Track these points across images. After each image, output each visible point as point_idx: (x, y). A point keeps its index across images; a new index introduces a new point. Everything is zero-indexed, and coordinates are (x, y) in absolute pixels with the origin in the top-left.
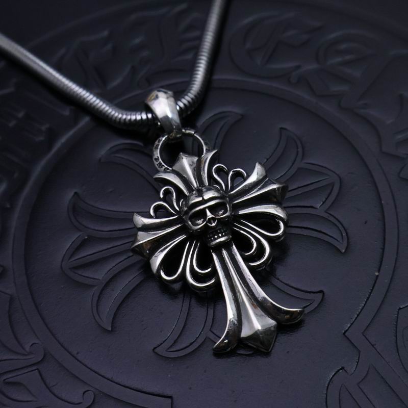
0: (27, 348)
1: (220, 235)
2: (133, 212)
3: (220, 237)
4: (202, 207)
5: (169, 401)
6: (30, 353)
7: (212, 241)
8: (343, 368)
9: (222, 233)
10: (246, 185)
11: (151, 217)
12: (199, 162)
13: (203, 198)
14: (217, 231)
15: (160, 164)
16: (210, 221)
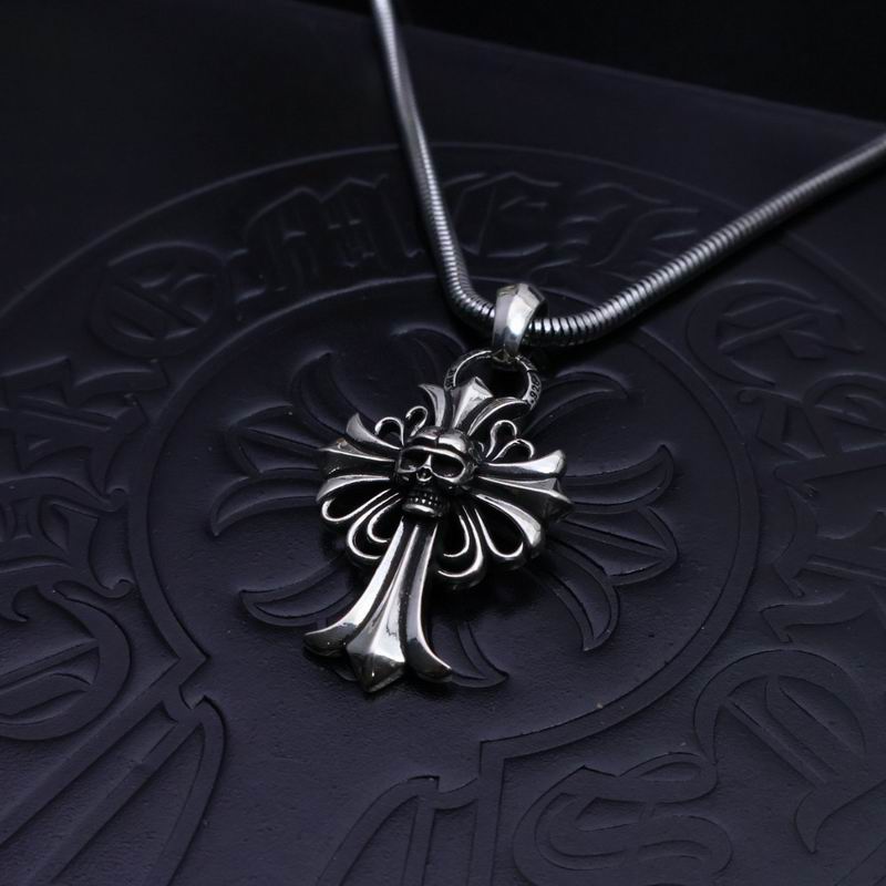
0: (111, 489)
1: (424, 501)
2: (357, 411)
3: (421, 504)
4: (425, 449)
5: (203, 659)
6: (108, 496)
7: (410, 502)
8: (437, 778)
9: (427, 499)
10: (517, 468)
11: (372, 430)
12: (488, 402)
13: (437, 439)
14: (423, 493)
15: (451, 380)
16: (421, 472)
